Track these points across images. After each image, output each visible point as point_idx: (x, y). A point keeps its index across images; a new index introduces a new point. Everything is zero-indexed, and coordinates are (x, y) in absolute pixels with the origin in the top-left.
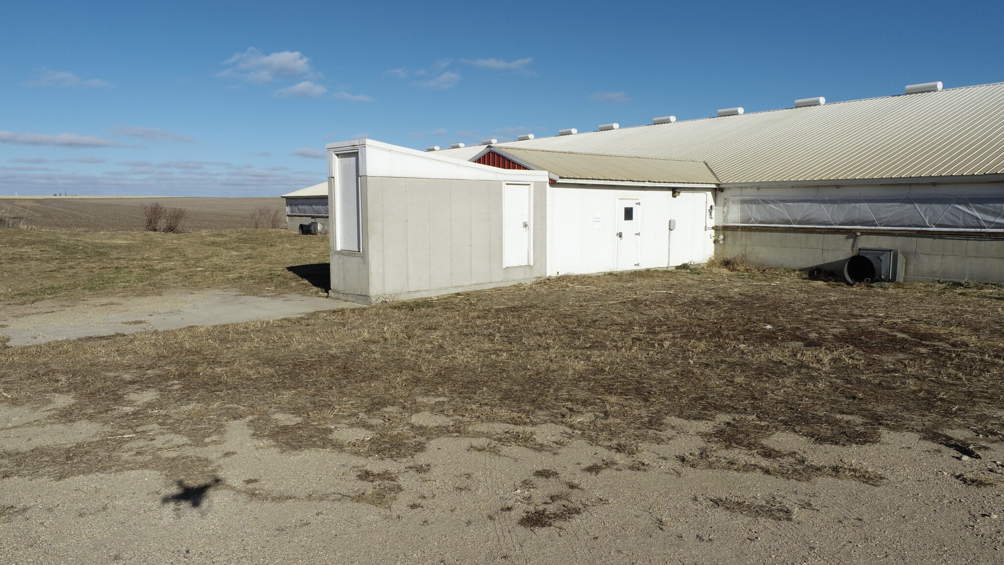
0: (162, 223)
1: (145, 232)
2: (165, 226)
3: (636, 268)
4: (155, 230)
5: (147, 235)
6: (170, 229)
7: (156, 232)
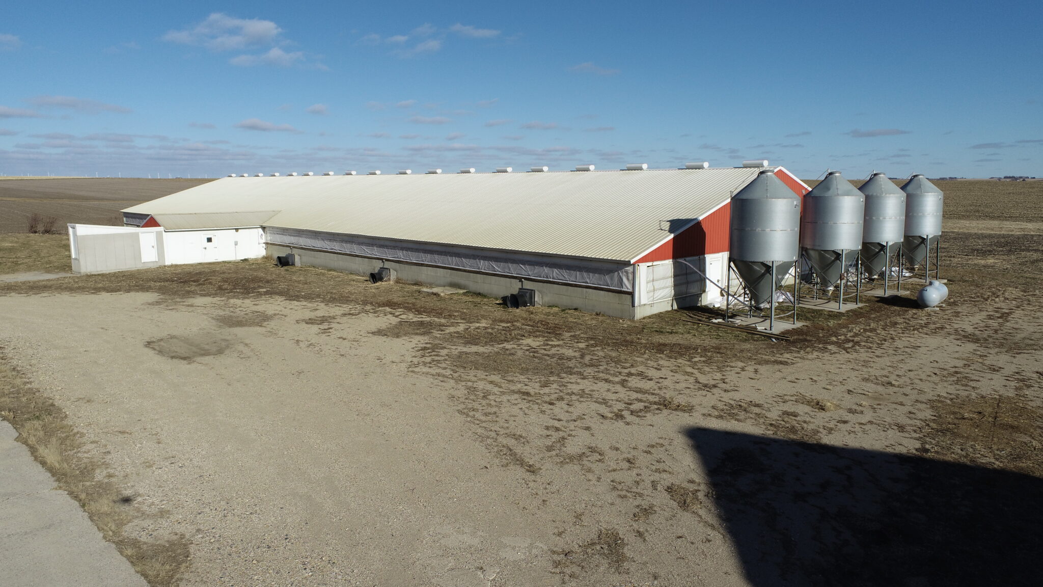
0: (40, 227)
1: (27, 234)
2: (43, 229)
3: (216, 261)
4: (35, 232)
5: (28, 237)
6: (47, 231)
7: (37, 234)
